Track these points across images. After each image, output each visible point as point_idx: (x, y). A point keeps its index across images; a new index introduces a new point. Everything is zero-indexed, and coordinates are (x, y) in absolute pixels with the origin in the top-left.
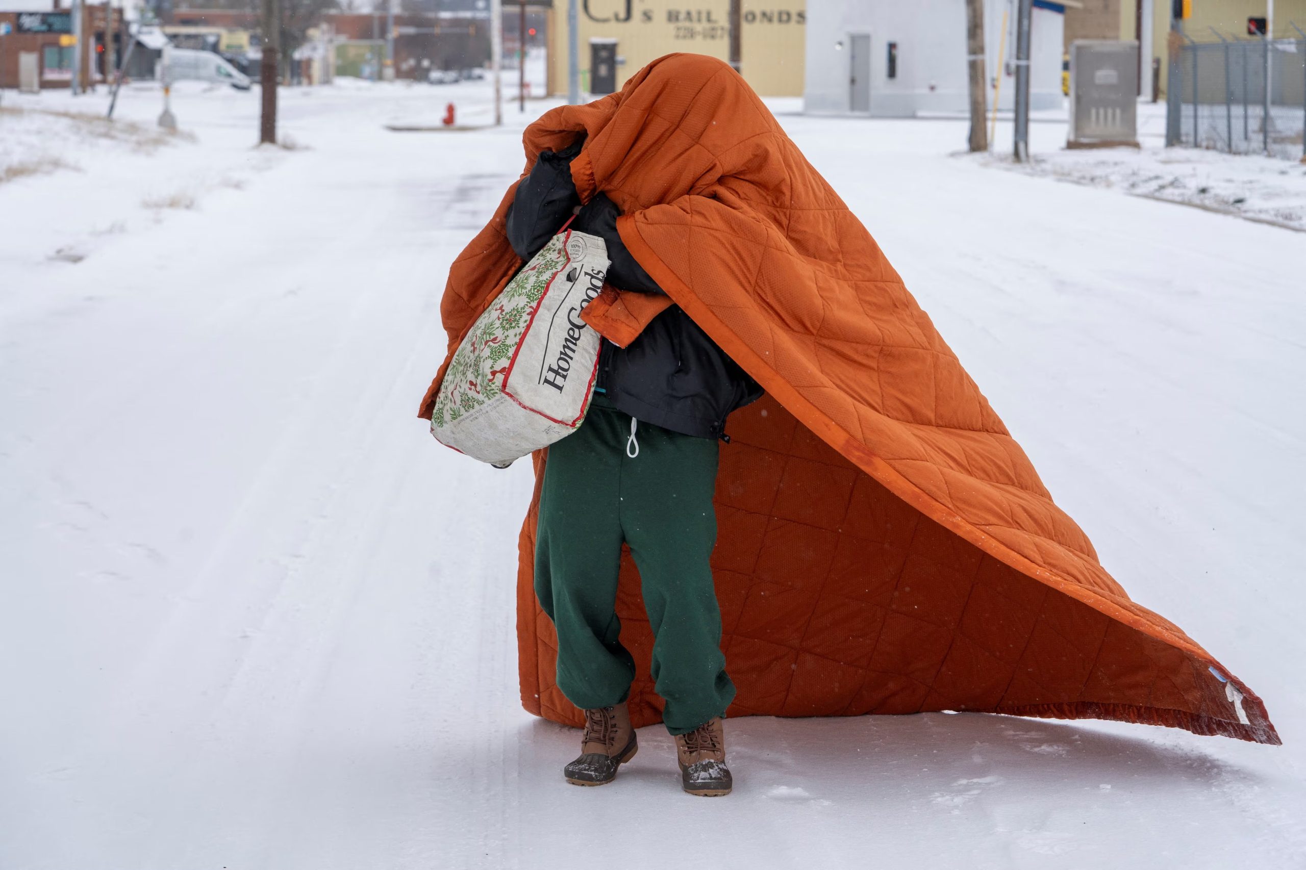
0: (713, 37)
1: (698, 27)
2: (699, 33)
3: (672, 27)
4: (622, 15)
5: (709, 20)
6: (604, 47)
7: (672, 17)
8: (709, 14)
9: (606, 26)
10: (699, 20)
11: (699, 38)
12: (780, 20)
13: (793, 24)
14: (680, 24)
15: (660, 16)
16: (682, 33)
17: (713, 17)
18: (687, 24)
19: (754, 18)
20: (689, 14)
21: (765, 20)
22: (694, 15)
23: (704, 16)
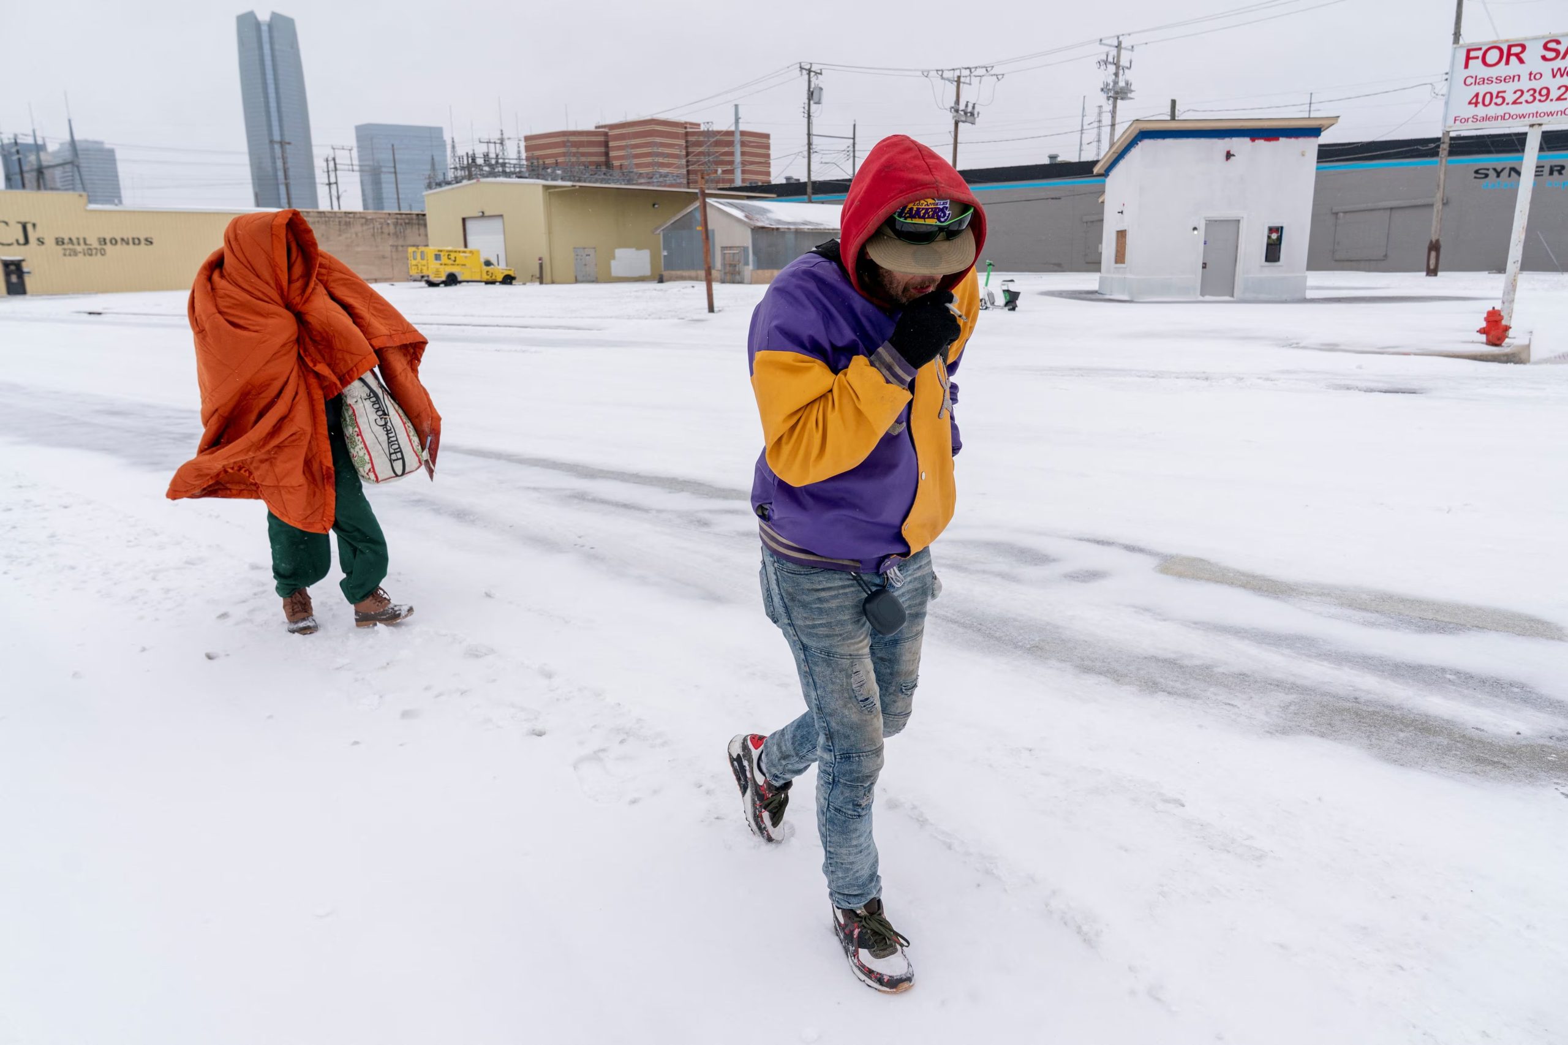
0: (91, 255)
1: (79, 248)
2: (80, 252)
3: (60, 248)
4: (22, 241)
5: (85, 243)
6: (12, 263)
7: (59, 242)
8: (85, 239)
9: (11, 247)
10: (79, 244)
11: (81, 256)
12: (134, 244)
13: (143, 246)
14: (65, 246)
15: (50, 242)
16: (68, 252)
17: (88, 242)
18: (70, 246)
19: (116, 242)
20: (70, 239)
21: (124, 243)
22: (75, 241)
23: (82, 241)
